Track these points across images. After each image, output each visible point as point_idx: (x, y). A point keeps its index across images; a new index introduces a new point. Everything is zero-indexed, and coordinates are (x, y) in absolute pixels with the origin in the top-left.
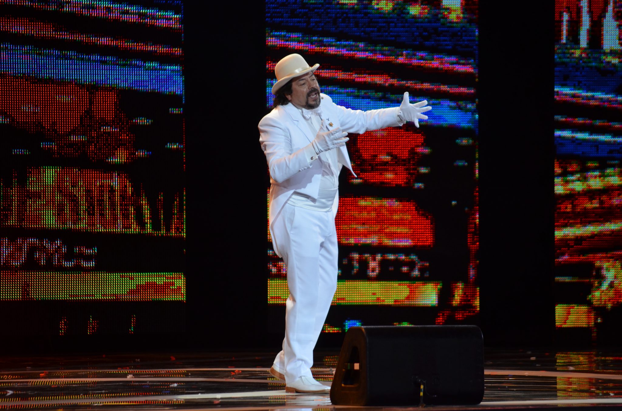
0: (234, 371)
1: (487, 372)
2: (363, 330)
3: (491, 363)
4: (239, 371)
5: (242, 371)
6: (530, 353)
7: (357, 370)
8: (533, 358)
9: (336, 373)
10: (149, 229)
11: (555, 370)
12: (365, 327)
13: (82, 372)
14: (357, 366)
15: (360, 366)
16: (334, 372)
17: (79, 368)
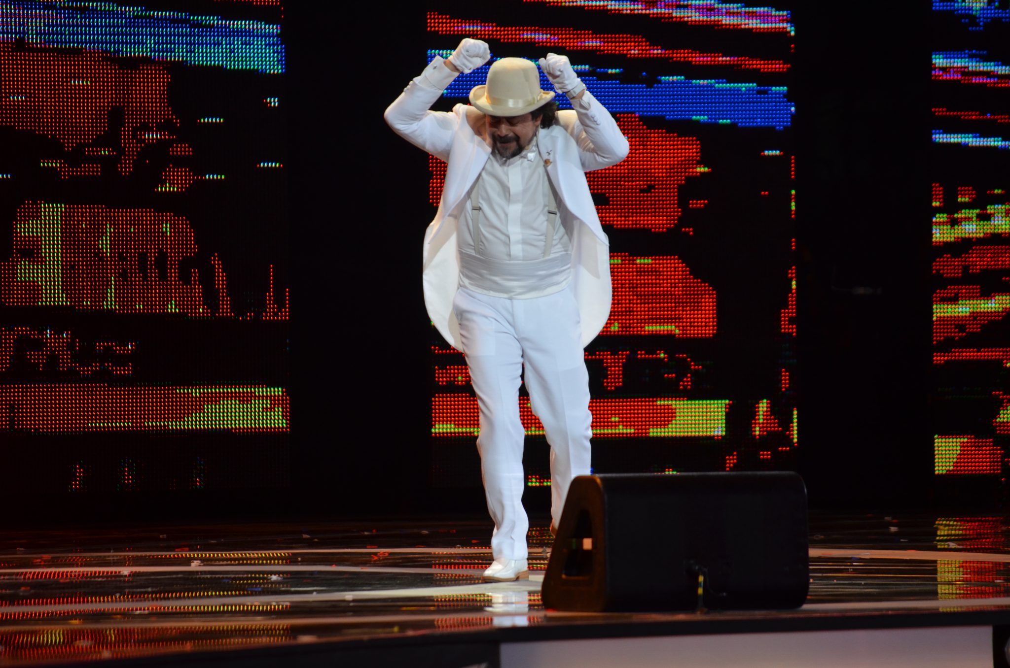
0: (376, 554)
1: (813, 552)
2: (598, 481)
3: (822, 537)
4: (384, 553)
5: (390, 554)
6: (888, 519)
7: (588, 551)
8: (893, 529)
9: (551, 555)
10: (225, 309)
11: (934, 549)
12: (602, 475)
13: (113, 556)
14: (587, 544)
15: (594, 544)
16: (549, 555)
17: (109, 550)
